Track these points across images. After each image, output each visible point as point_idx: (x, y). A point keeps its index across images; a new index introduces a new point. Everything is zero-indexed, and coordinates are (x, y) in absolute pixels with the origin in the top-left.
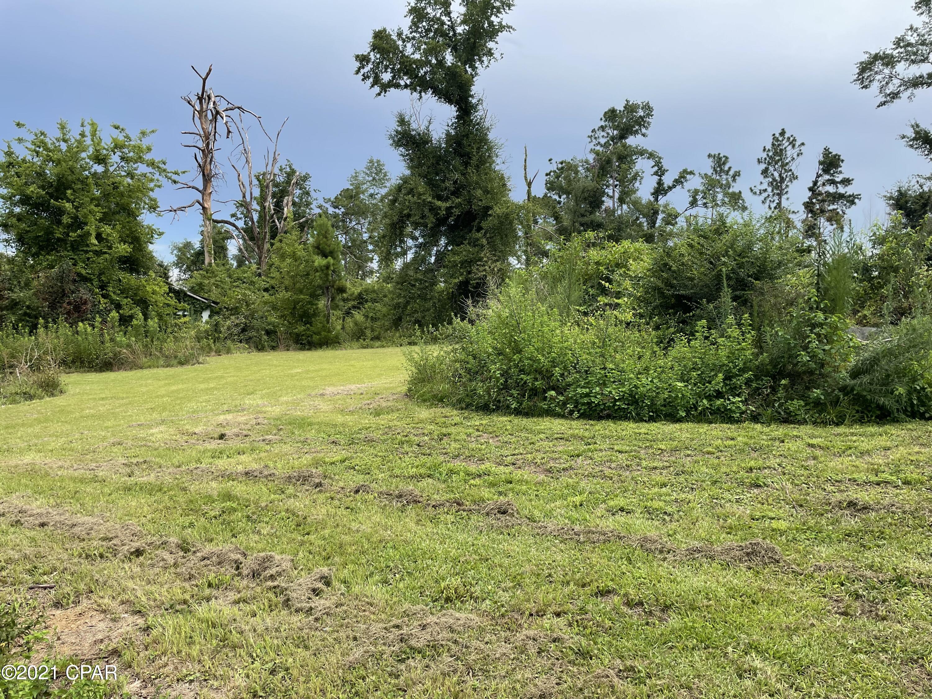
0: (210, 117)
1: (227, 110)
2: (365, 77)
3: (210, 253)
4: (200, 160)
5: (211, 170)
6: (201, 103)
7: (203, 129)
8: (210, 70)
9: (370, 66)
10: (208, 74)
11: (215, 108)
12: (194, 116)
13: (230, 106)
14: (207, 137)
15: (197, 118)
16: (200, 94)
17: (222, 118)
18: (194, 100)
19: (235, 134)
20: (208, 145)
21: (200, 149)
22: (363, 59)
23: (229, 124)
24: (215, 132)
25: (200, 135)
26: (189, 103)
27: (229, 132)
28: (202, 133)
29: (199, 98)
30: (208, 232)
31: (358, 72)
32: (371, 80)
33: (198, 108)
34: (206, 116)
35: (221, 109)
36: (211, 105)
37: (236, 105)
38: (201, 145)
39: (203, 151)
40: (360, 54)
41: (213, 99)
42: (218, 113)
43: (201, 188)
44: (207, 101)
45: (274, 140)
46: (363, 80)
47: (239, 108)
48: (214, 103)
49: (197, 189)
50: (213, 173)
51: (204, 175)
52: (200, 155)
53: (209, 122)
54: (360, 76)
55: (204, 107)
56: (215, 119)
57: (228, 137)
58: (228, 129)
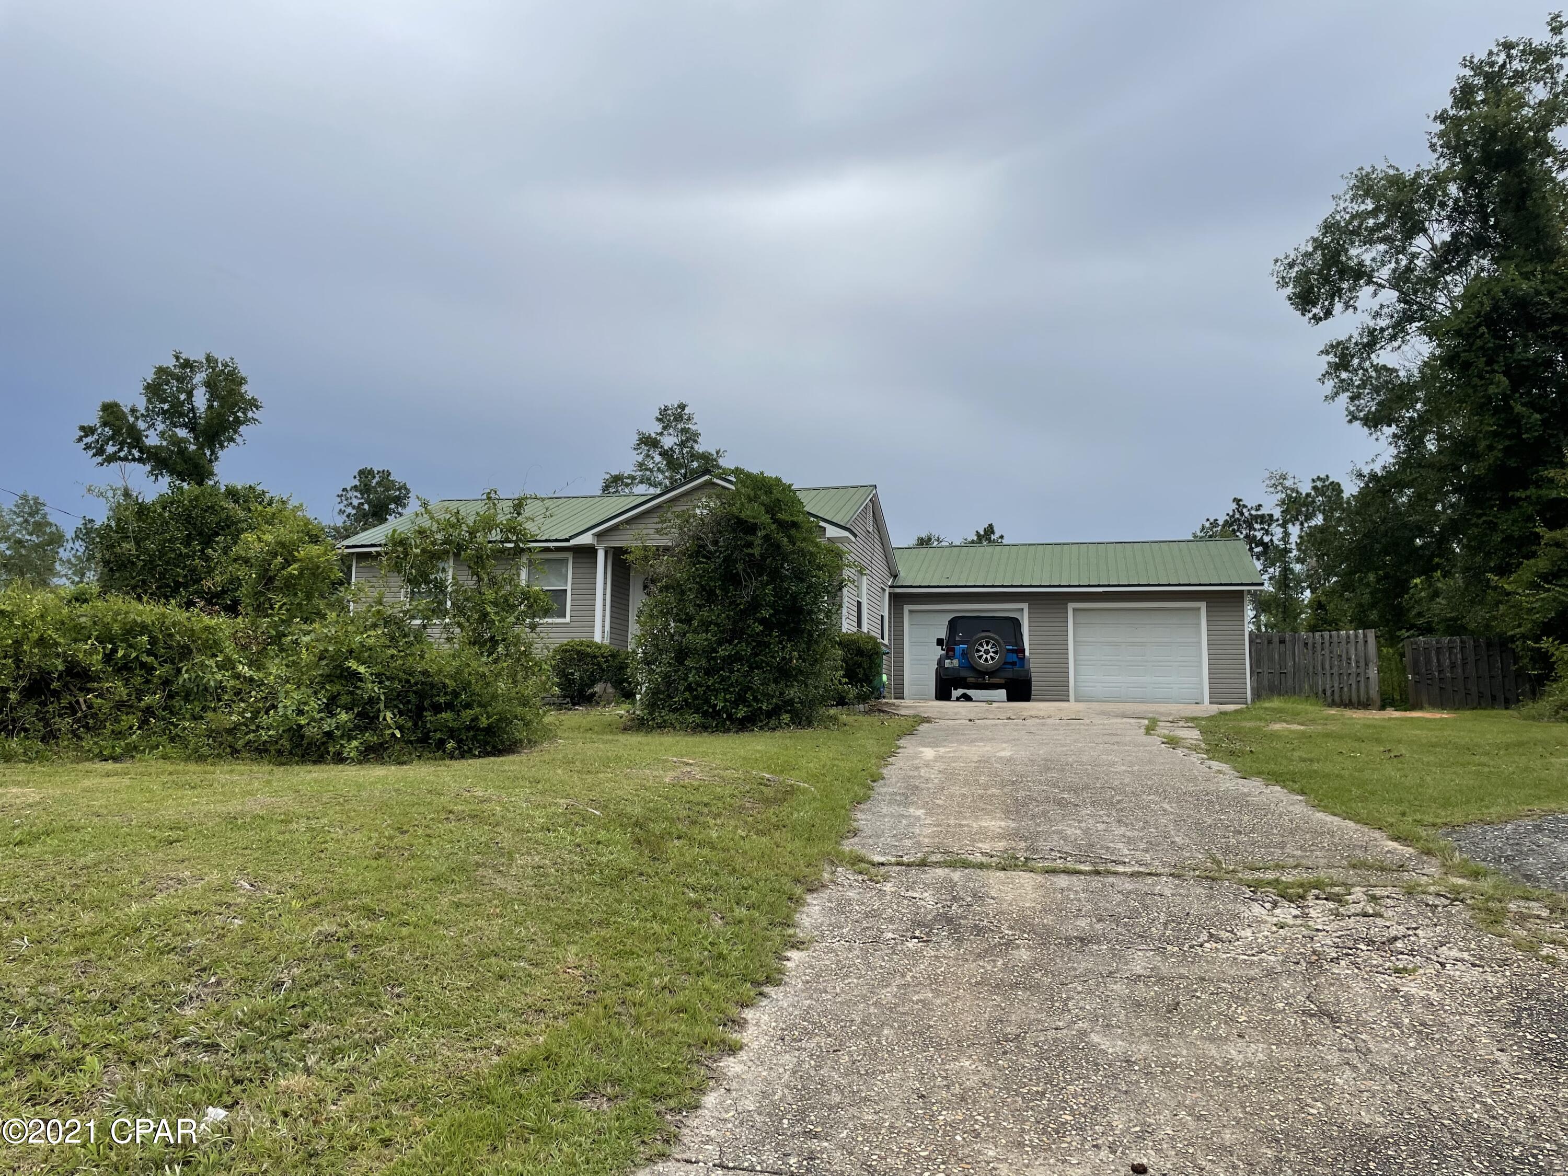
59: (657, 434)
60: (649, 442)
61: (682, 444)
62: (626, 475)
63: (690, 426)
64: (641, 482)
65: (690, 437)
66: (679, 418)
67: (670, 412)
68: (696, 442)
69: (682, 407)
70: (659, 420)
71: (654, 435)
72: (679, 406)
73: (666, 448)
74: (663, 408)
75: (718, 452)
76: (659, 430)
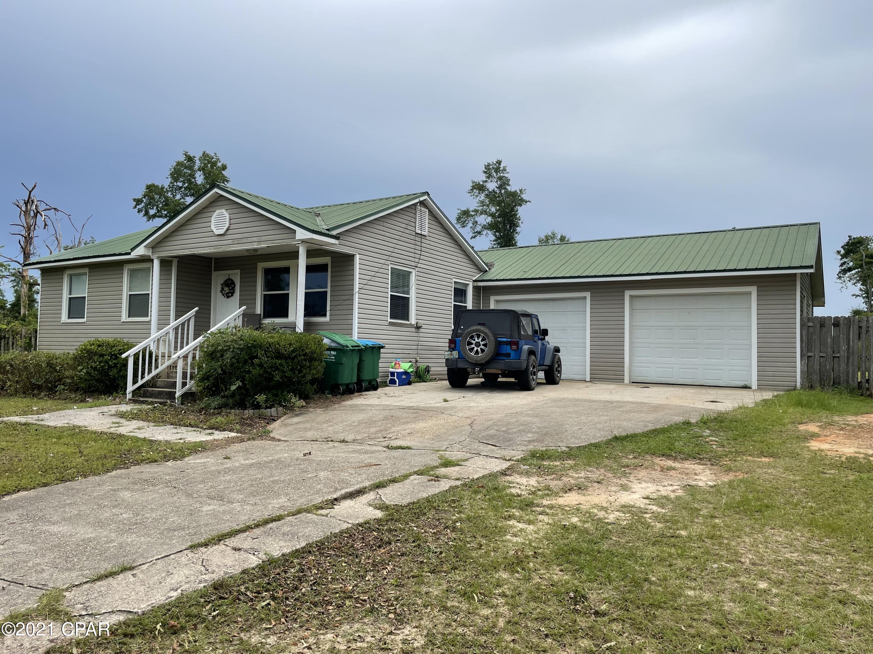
0: (32, 214)
1: (45, 210)
2: (139, 211)
3: (25, 307)
4: (22, 244)
5: (30, 250)
6: (26, 206)
7: (26, 223)
8: (35, 186)
9: (143, 204)
10: (33, 189)
11: (36, 209)
12: (20, 215)
13: (48, 207)
14: (29, 229)
15: (22, 216)
16: (26, 200)
17: (42, 216)
18: (22, 204)
19: (50, 227)
20: (29, 234)
21: (23, 236)
22: (138, 202)
23: (46, 220)
24: (35, 224)
25: (23, 227)
26: (18, 206)
27: (46, 225)
28: (25, 225)
29: (25, 203)
30: (25, 293)
31: (135, 207)
32: (144, 212)
33: (24, 208)
34: (30, 214)
35: (40, 209)
36: (34, 207)
37: (53, 207)
38: (23, 233)
39: (25, 238)
40: (136, 198)
41: (35, 203)
42: (38, 212)
43: (22, 262)
44: (31, 204)
45: (80, 231)
46: (138, 212)
47: (55, 209)
48: (36, 205)
49: (19, 263)
50: (32, 252)
51: (24, 253)
52: (22, 240)
53: (31, 218)
54: (136, 210)
55: (29, 207)
56: (36, 216)
57: (44, 228)
58: (45, 223)
59: (483, 182)
60: (479, 187)
61: (500, 187)
62: (471, 209)
63: (505, 175)
64: (481, 213)
65: (504, 183)
66: (497, 170)
67: (491, 167)
68: (508, 185)
69: (499, 162)
70: (485, 172)
71: (481, 183)
72: (497, 162)
73: (490, 190)
74: (487, 164)
75: (521, 191)
76: (485, 179)
